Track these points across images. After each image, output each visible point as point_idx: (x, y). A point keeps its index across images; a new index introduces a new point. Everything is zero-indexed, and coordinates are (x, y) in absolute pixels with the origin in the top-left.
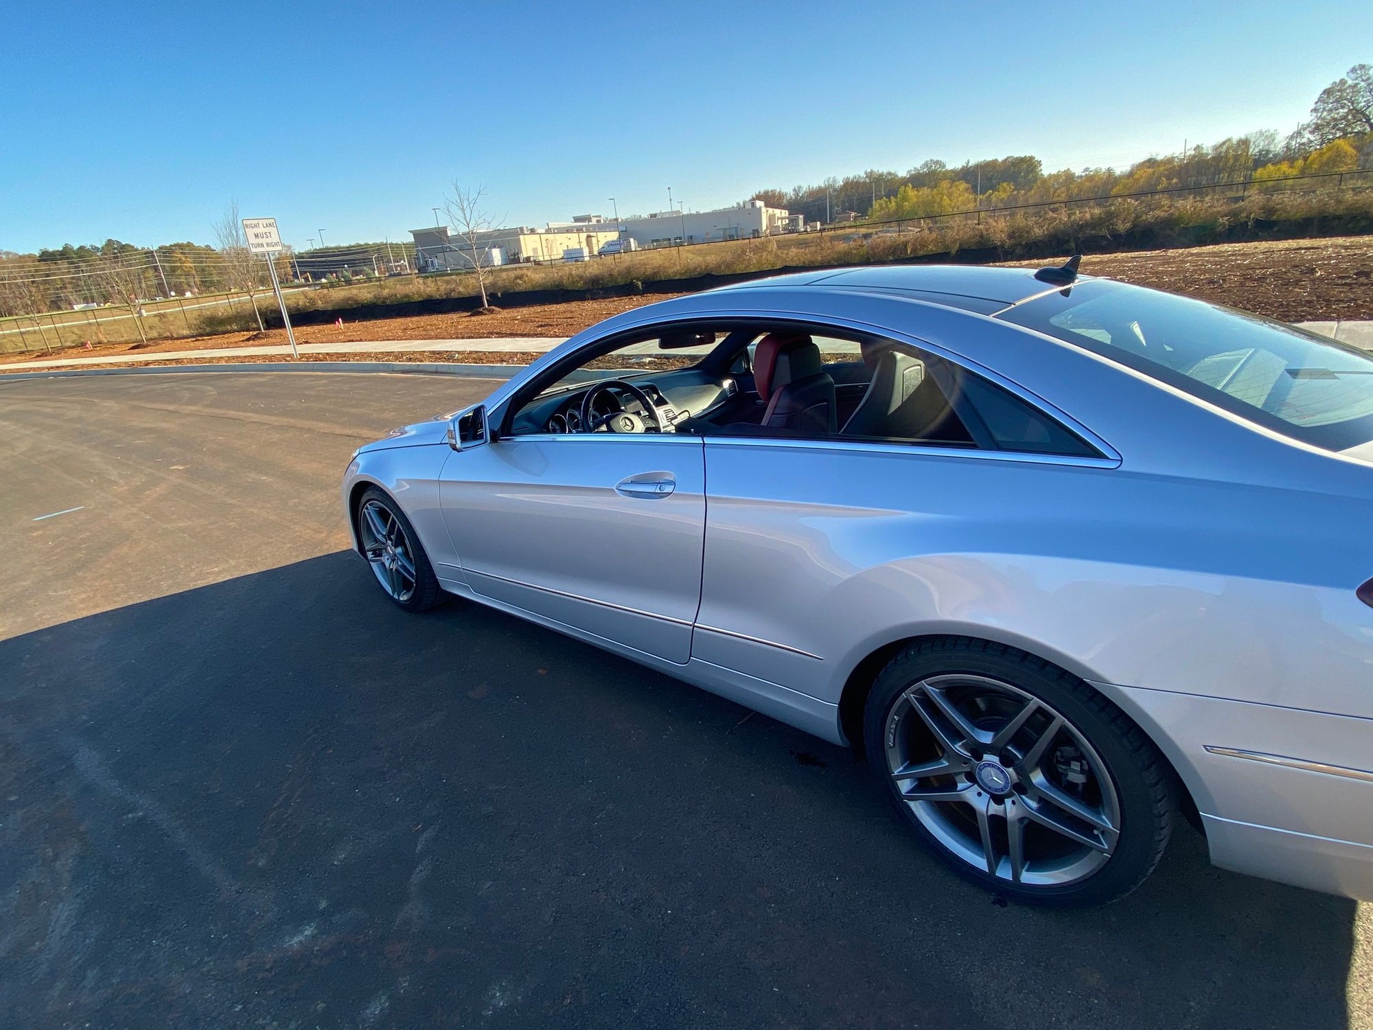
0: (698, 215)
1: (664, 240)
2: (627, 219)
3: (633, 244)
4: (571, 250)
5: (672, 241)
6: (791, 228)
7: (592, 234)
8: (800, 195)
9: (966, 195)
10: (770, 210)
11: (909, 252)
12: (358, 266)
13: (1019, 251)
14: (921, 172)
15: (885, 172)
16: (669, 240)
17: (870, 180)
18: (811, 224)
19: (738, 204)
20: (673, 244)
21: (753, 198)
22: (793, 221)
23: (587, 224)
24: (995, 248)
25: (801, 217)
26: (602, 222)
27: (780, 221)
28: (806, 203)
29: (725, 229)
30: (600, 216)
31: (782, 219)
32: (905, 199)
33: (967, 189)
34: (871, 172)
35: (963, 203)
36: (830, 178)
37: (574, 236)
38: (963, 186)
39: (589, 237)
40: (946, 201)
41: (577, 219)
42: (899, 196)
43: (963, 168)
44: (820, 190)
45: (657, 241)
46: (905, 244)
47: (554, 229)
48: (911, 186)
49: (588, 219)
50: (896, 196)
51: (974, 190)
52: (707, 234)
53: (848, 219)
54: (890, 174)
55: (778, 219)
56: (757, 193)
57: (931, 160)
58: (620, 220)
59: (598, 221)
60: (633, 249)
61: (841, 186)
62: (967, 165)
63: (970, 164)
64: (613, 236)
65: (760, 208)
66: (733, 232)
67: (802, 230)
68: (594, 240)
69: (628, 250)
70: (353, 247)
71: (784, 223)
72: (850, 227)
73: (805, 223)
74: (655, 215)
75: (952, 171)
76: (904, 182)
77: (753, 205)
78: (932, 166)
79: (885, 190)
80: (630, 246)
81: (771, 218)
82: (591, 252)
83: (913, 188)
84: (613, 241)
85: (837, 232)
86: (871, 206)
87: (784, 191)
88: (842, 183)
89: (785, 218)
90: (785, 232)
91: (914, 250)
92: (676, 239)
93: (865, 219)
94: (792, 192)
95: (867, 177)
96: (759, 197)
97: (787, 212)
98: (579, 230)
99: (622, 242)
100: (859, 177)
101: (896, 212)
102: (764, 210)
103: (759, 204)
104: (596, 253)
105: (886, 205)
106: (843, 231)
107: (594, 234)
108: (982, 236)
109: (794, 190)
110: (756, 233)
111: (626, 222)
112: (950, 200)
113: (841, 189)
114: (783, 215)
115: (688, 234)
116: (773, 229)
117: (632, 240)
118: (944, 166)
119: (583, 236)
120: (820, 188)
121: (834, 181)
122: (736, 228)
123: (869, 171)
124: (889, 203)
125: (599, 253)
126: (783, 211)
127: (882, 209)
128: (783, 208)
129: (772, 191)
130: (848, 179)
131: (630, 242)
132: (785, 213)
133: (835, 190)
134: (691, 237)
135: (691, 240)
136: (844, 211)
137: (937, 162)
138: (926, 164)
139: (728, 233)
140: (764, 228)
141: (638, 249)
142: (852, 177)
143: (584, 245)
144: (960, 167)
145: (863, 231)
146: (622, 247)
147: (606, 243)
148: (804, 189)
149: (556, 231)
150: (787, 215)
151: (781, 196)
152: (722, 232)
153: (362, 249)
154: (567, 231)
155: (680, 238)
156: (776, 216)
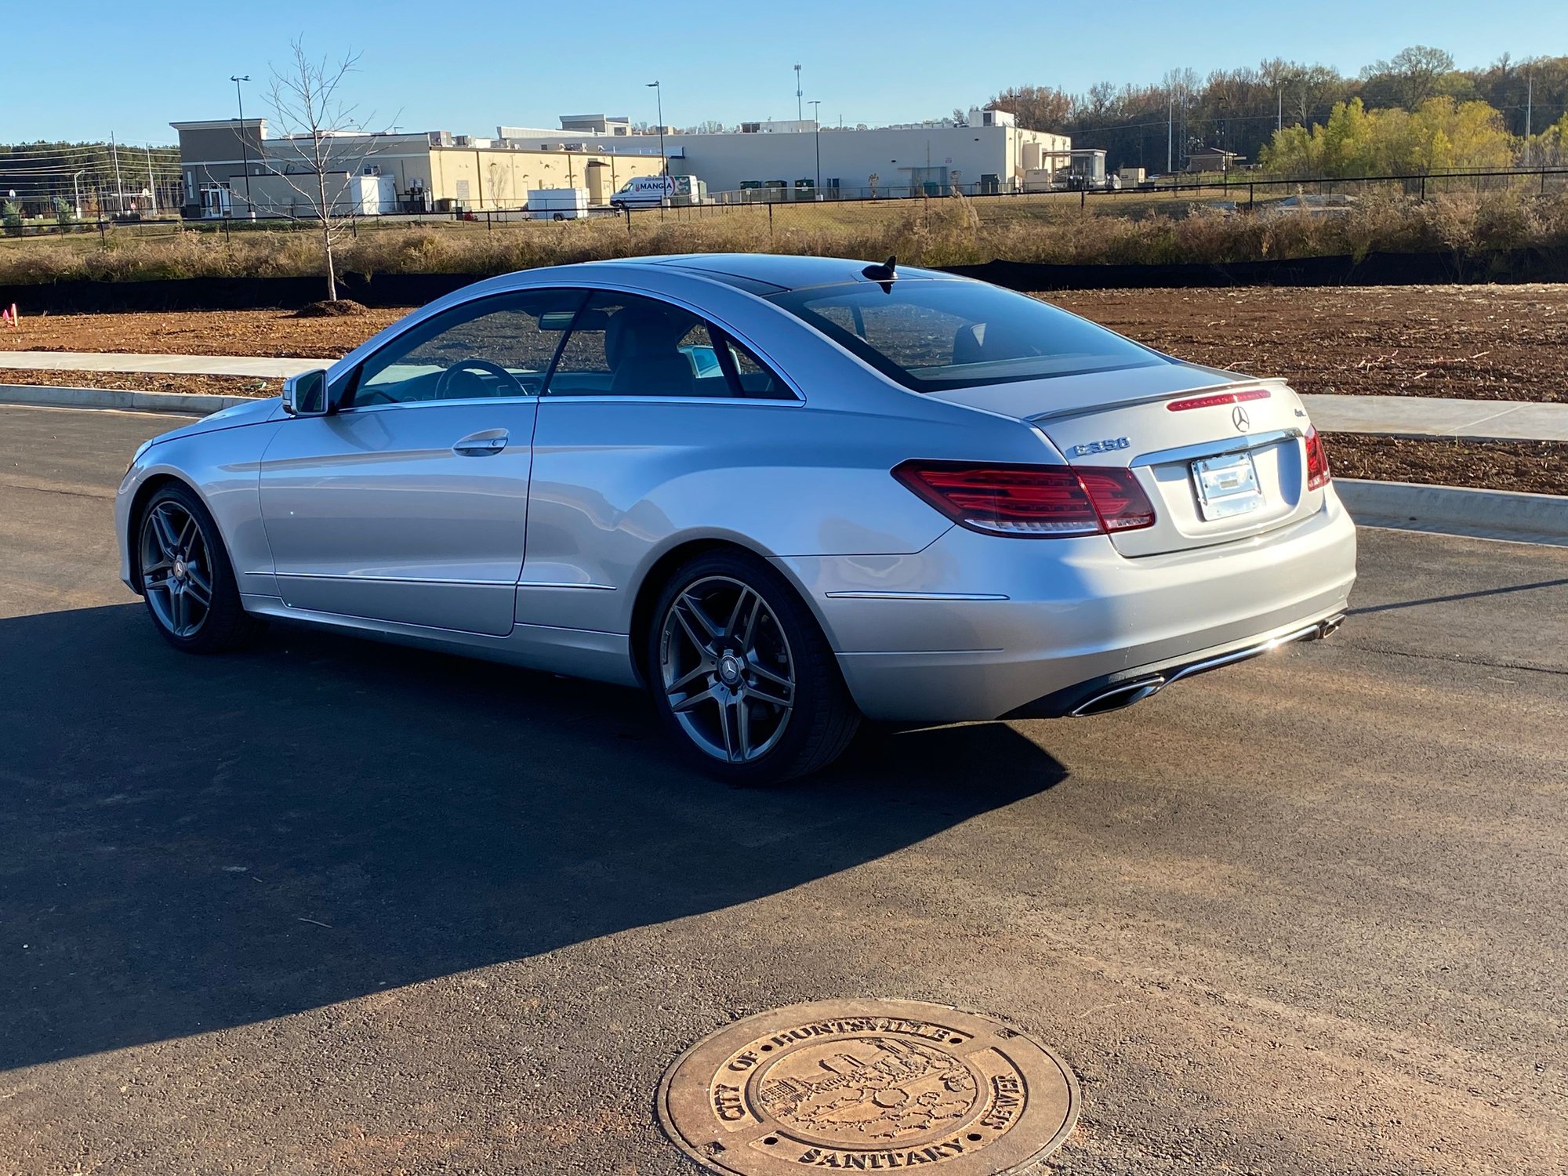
0: (862, 133)
1: (772, 184)
2: (693, 130)
3: (696, 189)
4: (547, 190)
5: (791, 188)
6: (1075, 181)
7: (600, 159)
8: (1107, 104)
9: (1490, 133)
10: (1027, 135)
12: (36, 194)
14: (1395, 72)
15: (1309, 65)
16: (784, 184)
17: (1273, 81)
18: (1123, 172)
19: (959, 114)
20: (791, 195)
21: (994, 102)
22: (1081, 163)
23: (592, 134)
25: (1100, 154)
26: (629, 133)
27: (1049, 160)
28: (1121, 123)
29: (916, 171)
30: (625, 120)
31: (1054, 155)
32: (1345, 131)
33: (1493, 120)
34: (1277, 64)
35: (1481, 151)
36: (1178, 71)
37: (559, 161)
38: (1484, 111)
39: (593, 164)
40: (1441, 142)
41: (569, 124)
42: (1331, 123)
43: (1492, 73)
44: (1156, 96)
45: (755, 185)
47: (513, 141)
48: (1361, 104)
49: (597, 124)
50: (1324, 125)
51: (1515, 125)
52: (872, 177)
53: (1212, 166)
54: (1320, 71)
55: (1045, 154)
56: (1005, 93)
57: (1419, 48)
58: (671, 133)
59: (618, 131)
60: (695, 200)
61: (1205, 90)
62: (1504, 66)
63: (1511, 63)
64: (652, 167)
65: (1004, 127)
66: (935, 178)
67: (1101, 183)
68: (605, 174)
69: (681, 202)
70: (31, 148)
71: (1059, 165)
72: (1212, 186)
73: (1110, 169)
74: (756, 127)
75: (1469, 76)
76: (1351, 92)
77: (988, 119)
78: (1419, 62)
79: (1308, 107)
80: (689, 191)
81: (1028, 152)
82: (595, 198)
83: (1367, 108)
84: (649, 179)
85: (1179, 194)
86: (1270, 141)
87: (1068, 92)
88: (1206, 85)
89: (1064, 154)
90: (1061, 185)
92: (800, 183)
93: (1255, 170)
94: (1087, 96)
95: (1267, 73)
96: (1006, 105)
97: (1068, 140)
98: (572, 148)
99: (669, 181)
100: (1248, 72)
101: (1325, 158)
102: (1010, 132)
103: (1002, 118)
104: (606, 202)
105: (1303, 142)
106: (1193, 193)
107: (608, 160)
109: (1094, 91)
110: (990, 184)
111: (684, 137)
112: (1451, 141)
113: (1204, 97)
114: (1059, 147)
115: (827, 174)
116: (1031, 178)
117: (693, 179)
118: (1449, 64)
119: (580, 162)
120: (1154, 92)
121: (1189, 77)
122: (944, 169)
123: (1271, 60)
124: (1308, 137)
125: (612, 203)
126: (1059, 139)
127: (1292, 149)
128: (1064, 131)
129: (1040, 90)
130: (1223, 76)
131: (688, 184)
132: (1063, 143)
133: (1192, 99)
134: (836, 182)
135: (835, 191)
136: (1210, 144)
137: (1432, 53)
138: (1406, 56)
139: (924, 178)
140: (1010, 173)
141: (706, 201)
142: (1230, 72)
143: (580, 183)
144: (1488, 69)
145: (1243, 196)
146: (669, 192)
147: (631, 183)
148: (1117, 92)
149: (517, 147)
150: (1068, 149)
151: (1060, 103)
152: (909, 175)
153: (50, 155)
154: (544, 147)
155: (810, 183)
156: (1041, 147)
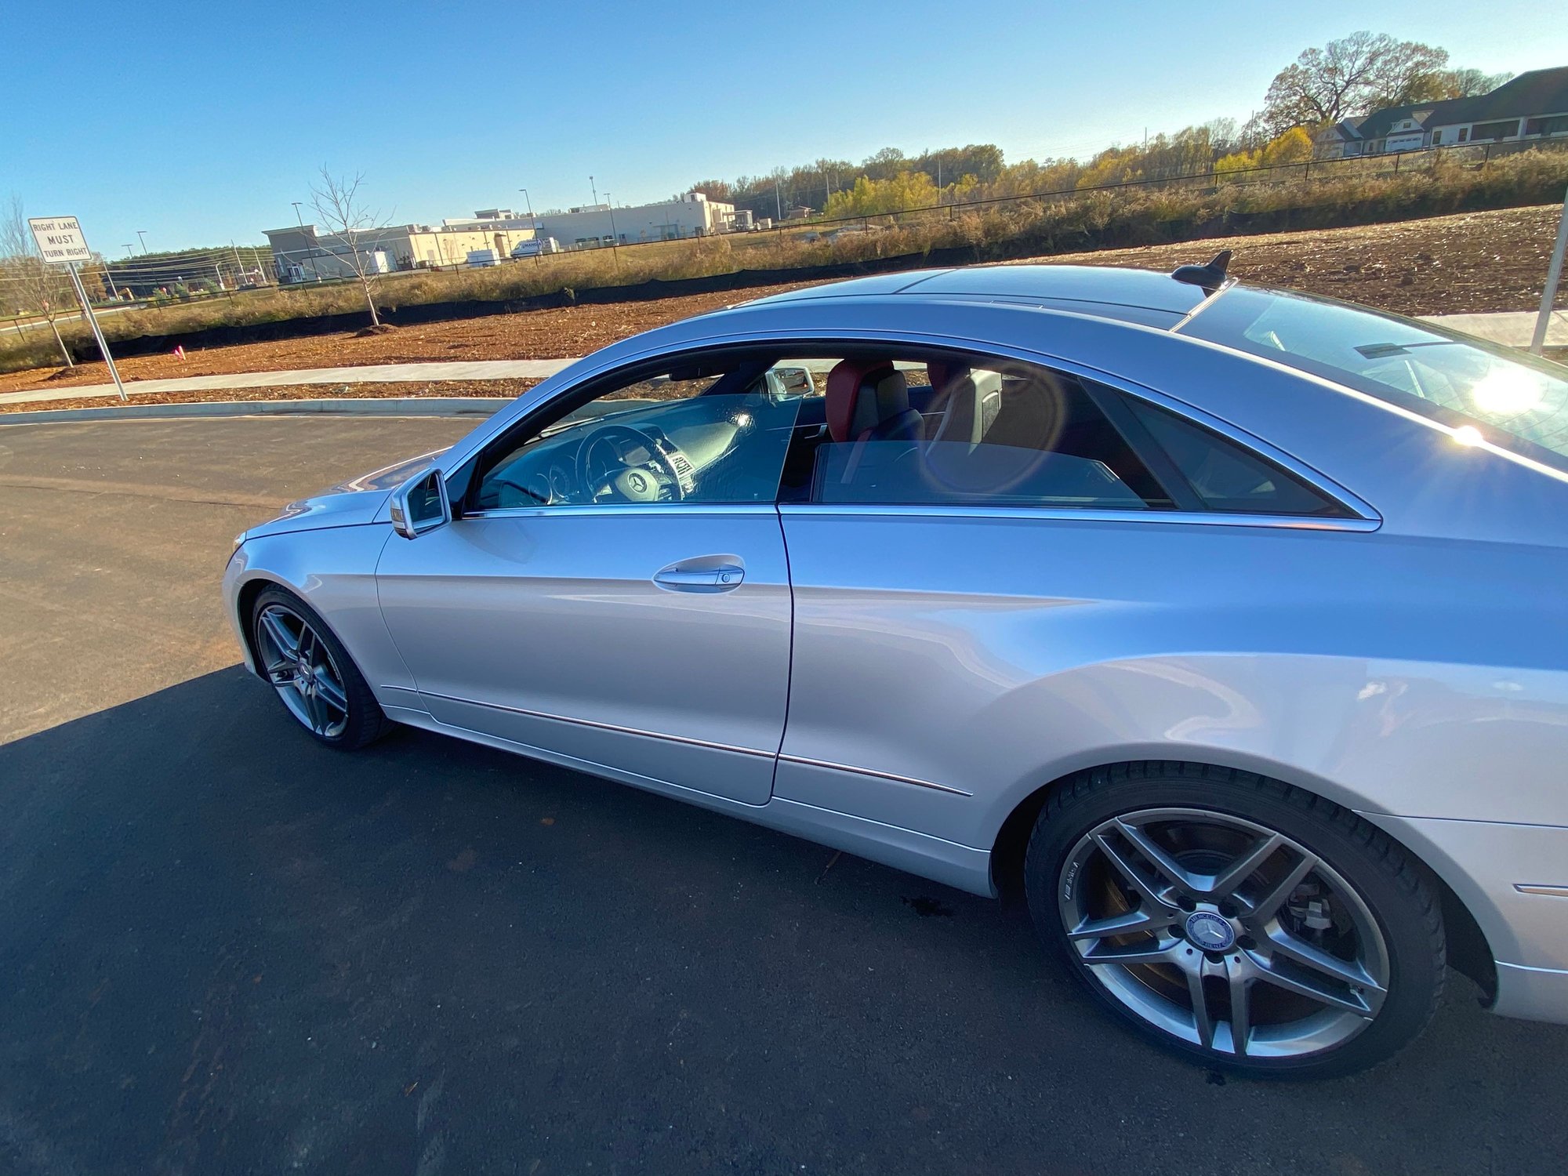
0: (628, 209)
1: (591, 239)
2: (543, 214)
3: (554, 244)
4: (476, 251)
5: (601, 241)
6: (739, 227)
7: (501, 233)
8: (746, 187)
9: (929, 188)
10: (714, 205)
11: (879, 252)
12: (196, 278)
13: (996, 250)
14: (877, 162)
15: (838, 161)
16: (597, 239)
17: (822, 170)
18: (761, 221)
19: (675, 197)
20: (602, 245)
21: (692, 190)
22: (741, 218)
23: (493, 220)
24: (971, 247)
25: (749, 212)
26: (513, 218)
27: (725, 217)
28: (754, 196)
29: (662, 227)
30: (509, 211)
31: (728, 215)
32: (863, 192)
33: (928, 182)
34: (823, 161)
35: (926, 197)
36: (777, 168)
37: (479, 235)
38: (924, 177)
39: (497, 236)
40: (908, 194)
41: (480, 215)
42: (855, 189)
43: (921, 159)
44: (768, 181)
45: (583, 240)
46: (874, 244)
47: (453, 227)
48: (867, 178)
49: (494, 214)
50: (852, 190)
51: (935, 181)
52: (642, 232)
53: (801, 215)
54: (843, 163)
55: (724, 214)
56: (696, 184)
57: (887, 149)
58: (535, 216)
59: (507, 217)
60: (555, 251)
61: (791, 177)
62: (926, 155)
63: (929, 154)
64: (528, 235)
65: (702, 202)
66: (672, 230)
67: (752, 227)
68: (505, 240)
69: (548, 252)
70: (188, 253)
71: (730, 220)
72: (805, 225)
73: (755, 220)
74: (577, 210)
75: (911, 161)
76: (860, 173)
77: (693, 198)
78: (888, 155)
79: (839, 182)
80: (550, 246)
81: (715, 214)
82: (502, 254)
83: (870, 179)
84: (528, 241)
85: (791, 230)
86: (827, 201)
87: (726, 182)
88: (791, 174)
89: (731, 214)
90: (733, 230)
91: (883, 251)
92: (606, 238)
93: (820, 215)
94: (736, 184)
95: (819, 166)
96: (698, 189)
97: (733, 206)
98: (485, 228)
99: (539, 241)
100: (810, 167)
101: (854, 207)
102: (706, 204)
103: (701, 197)
104: (508, 255)
105: (843, 199)
106: (798, 229)
107: (504, 233)
108: (955, 234)
109: (739, 181)
110: (699, 231)
111: (541, 218)
112: (913, 194)
113: (791, 180)
114: (729, 211)
115: (619, 232)
116: (719, 227)
117: (552, 239)
118: (902, 156)
119: (491, 235)
120: (767, 179)
121: (783, 171)
122: (676, 225)
123: (820, 160)
124: (845, 197)
125: (512, 255)
126: (729, 206)
127: (838, 203)
128: (728, 202)
129: (713, 182)
130: (798, 169)
131: (549, 242)
132: (730, 208)
133: (784, 182)
134: (623, 235)
135: (624, 240)
136: (796, 206)
137: (894, 151)
138: (882, 153)
139: (667, 231)
140: (708, 225)
141: (560, 251)
142: (802, 167)
143: (492, 246)
144: (919, 157)
145: (820, 229)
146: (541, 247)
147: (520, 244)
148: (750, 181)
149: (455, 229)
150: (733, 211)
151: (724, 188)
152: (659, 230)
153: (200, 255)
154: (470, 229)
155: (610, 237)
156: (721, 211)
